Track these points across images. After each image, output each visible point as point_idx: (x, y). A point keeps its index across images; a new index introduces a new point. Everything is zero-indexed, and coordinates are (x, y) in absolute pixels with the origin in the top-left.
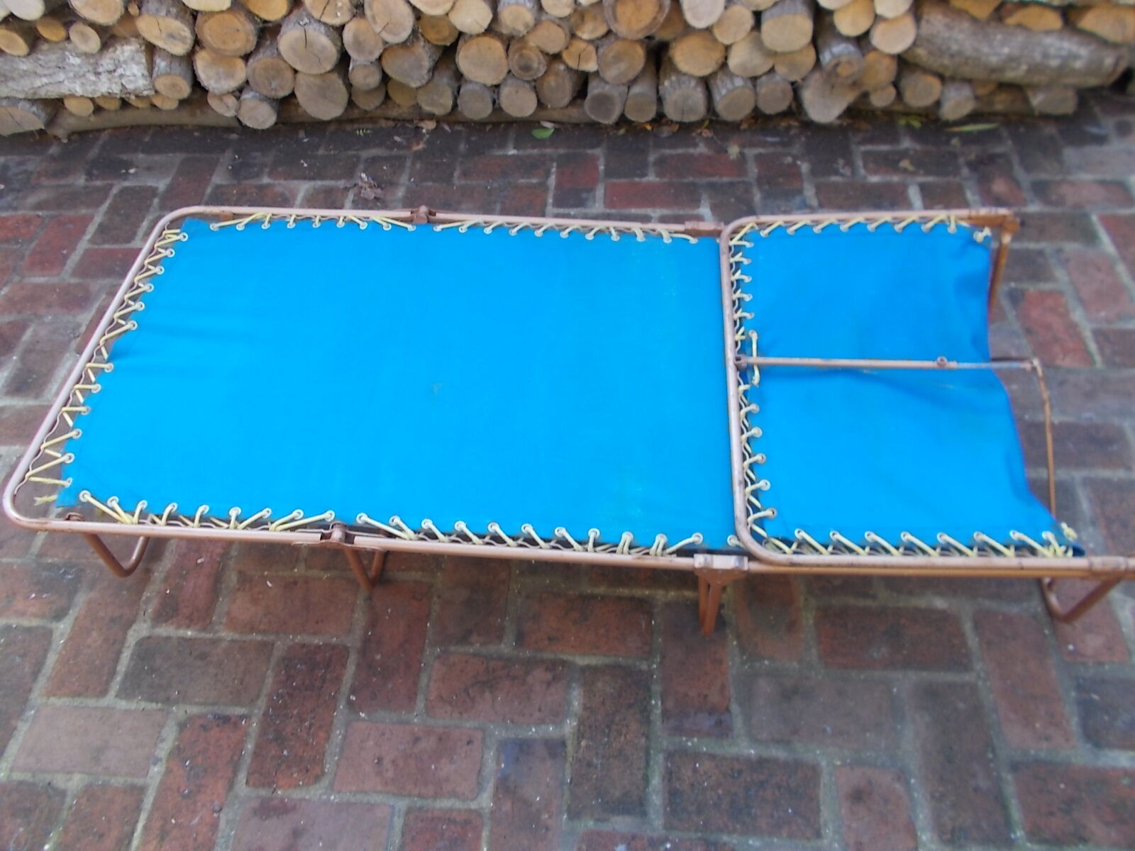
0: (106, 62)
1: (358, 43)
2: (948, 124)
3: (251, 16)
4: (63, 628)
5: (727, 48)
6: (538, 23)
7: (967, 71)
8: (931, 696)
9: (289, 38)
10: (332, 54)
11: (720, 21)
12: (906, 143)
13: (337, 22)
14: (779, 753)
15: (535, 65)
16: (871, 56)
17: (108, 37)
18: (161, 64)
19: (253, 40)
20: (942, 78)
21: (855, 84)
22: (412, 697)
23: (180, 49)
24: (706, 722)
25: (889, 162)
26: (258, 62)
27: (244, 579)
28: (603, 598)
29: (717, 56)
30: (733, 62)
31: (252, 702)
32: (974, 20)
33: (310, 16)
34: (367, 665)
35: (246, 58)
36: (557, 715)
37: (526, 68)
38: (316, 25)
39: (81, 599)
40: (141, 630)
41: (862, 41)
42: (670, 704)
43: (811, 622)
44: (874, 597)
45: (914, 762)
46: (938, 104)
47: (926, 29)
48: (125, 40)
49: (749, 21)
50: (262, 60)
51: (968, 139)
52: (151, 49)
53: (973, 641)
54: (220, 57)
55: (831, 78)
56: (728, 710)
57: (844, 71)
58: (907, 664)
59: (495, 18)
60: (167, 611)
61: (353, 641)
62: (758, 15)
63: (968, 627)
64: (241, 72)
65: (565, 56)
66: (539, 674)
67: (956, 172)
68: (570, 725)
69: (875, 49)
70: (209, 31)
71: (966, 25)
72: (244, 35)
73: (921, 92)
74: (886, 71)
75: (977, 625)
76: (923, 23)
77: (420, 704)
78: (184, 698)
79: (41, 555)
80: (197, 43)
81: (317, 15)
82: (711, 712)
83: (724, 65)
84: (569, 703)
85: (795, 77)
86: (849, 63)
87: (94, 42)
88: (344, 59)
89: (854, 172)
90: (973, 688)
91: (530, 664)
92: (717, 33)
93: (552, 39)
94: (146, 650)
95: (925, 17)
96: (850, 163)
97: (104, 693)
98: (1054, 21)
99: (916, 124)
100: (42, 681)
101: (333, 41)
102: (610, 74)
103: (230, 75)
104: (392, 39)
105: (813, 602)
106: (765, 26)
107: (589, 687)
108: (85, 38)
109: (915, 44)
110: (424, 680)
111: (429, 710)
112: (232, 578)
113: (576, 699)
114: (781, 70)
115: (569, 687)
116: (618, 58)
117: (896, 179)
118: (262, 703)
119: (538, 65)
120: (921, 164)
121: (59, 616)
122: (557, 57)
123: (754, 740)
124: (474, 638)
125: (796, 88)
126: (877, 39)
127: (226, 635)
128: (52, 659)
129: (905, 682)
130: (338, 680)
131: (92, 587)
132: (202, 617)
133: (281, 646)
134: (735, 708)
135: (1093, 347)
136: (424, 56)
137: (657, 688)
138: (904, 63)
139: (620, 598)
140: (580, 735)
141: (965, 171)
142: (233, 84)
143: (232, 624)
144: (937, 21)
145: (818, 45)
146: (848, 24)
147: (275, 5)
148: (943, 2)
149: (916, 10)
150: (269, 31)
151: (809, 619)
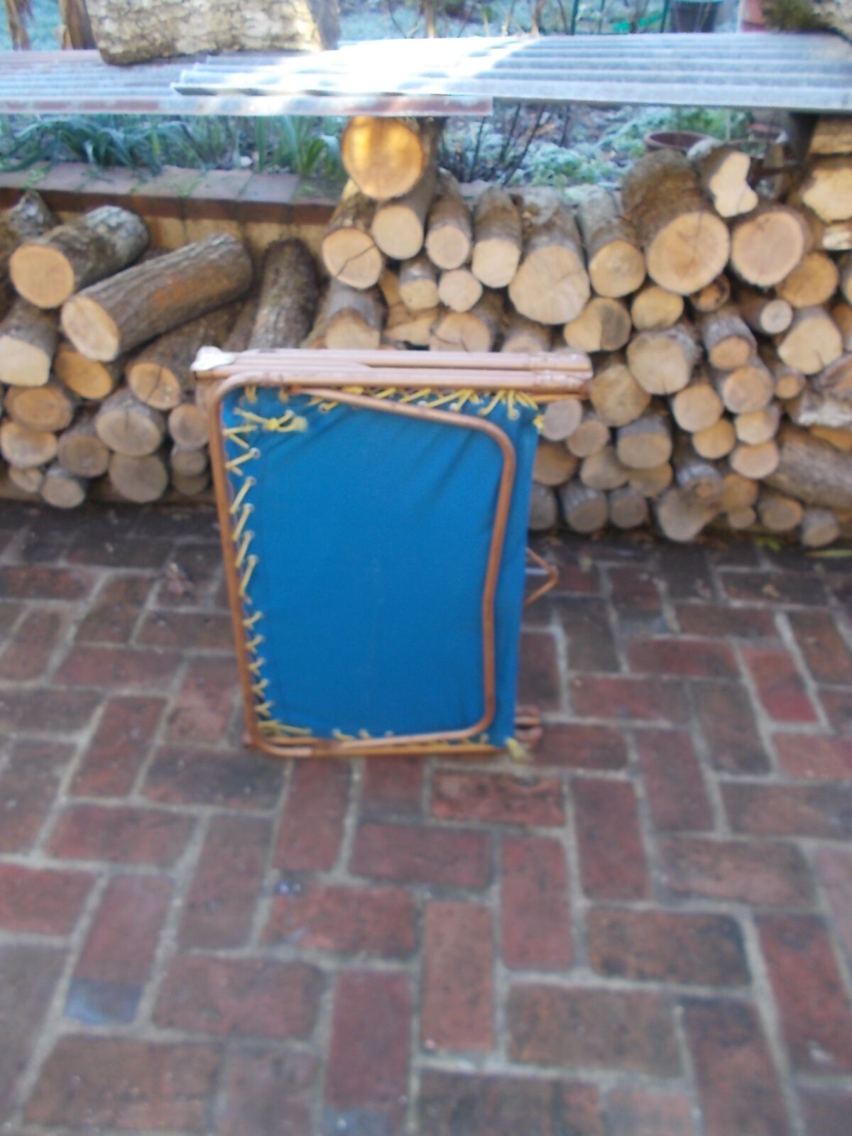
1: (185, 429)
2: (810, 549)
3: (69, 393)
5: (579, 462)
7: (829, 499)
9: (107, 420)
10: (154, 437)
11: (575, 436)
12: (766, 567)
13: (164, 405)
16: (730, 479)
19: (68, 417)
20: (803, 503)
21: (714, 506)
25: (752, 586)
26: (69, 439)
29: (568, 467)
30: (587, 473)
32: (836, 450)
33: (134, 398)
35: (58, 433)
38: (140, 408)
41: (722, 464)
46: (799, 529)
47: (788, 457)
49: (604, 436)
50: (75, 437)
51: (832, 565)
54: (31, 430)
55: (689, 498)
57: (704, 492)
62: (614, 432)
64: (51, 447)
67: (824, 602)
69: (734, 472)
70: (20, 406)
71: (828, 455)
72: (59, 409)
73: (782, 516)
74: (744, 494)
76: (786, 450)
80: (5, 416)
81: (142, 396)
83: (575, 477)
85: (651, 493)
86: (710, 485)
88: (167, 444)
89: (715, 596)
92: (571, 447)
95: (787, 444)
96: (709, 584)
99: (775, 546)
101: (158, 424)
103: (38, 449)
106: (622, 443)
109: (778, 470)
114: (636, 486)
117: (760, 605)
120: (787, 590)
125: (651, 505)
126: (738, 463)
138: (764, 487)
141: (833, 601)
142: (40, 459)
144: (798, 450)
145: (674, 463)
146: (708, 446)
147: (96, 386)
148: (805, 431)
149: (779, 440)
150: (85, 410)
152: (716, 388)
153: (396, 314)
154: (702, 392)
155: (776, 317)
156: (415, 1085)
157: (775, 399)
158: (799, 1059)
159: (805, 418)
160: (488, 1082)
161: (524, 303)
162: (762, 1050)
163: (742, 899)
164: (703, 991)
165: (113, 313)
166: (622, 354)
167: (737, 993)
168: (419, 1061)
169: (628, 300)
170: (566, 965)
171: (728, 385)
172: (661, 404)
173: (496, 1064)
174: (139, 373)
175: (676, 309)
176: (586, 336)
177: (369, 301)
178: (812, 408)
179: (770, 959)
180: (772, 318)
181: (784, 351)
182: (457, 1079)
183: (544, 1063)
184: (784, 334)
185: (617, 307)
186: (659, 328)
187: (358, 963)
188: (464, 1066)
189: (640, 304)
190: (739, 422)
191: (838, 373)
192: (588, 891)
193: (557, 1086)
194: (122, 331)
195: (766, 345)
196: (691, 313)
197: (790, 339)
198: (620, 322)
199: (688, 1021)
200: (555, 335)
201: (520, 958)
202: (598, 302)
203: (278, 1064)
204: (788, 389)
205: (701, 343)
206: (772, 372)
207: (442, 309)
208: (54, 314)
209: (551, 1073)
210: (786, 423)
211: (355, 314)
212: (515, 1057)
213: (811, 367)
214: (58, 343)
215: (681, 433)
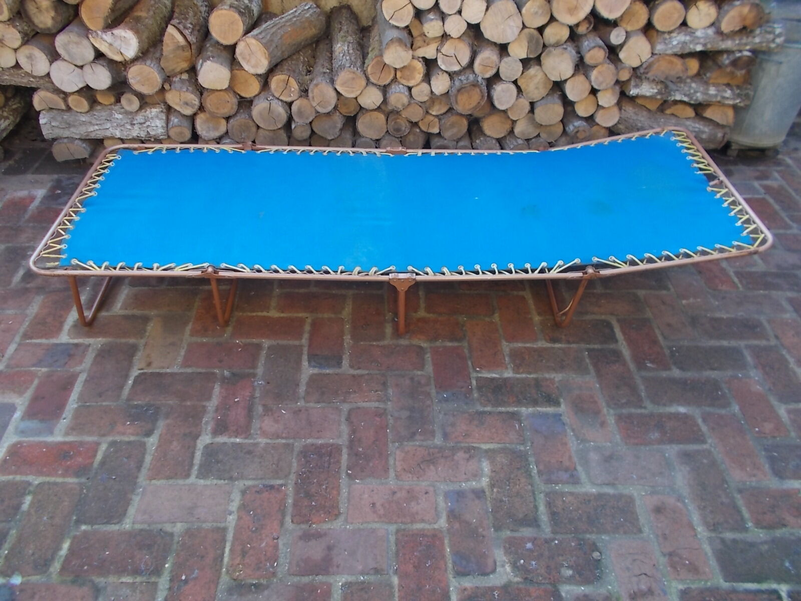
0: (139, 118)
1: (300, 113)
3: (236, 94)
4: (152, 441)
5: (514, 122)
6: (409, 104)
8: (687, 457)
9: (259, 107)
10: (284, 117)
11: (512, 107)
13: (289, 100)
14: (610, 491)
15: (403, 128)
16: (595, 128)
17: (144, 101)
18: (175, 120)
19: (235, 107)
22: (386, 470)
23: (188, 111)
24: (565, 476)
26: (235, 122)
27: (267, 410)
28: (490, 413)
29: (508, 127)
30: (517, 130)
31: (287, 476)
32: (649, 110)
33: (274, 96)
34: (354, 454)
35: (228, 119)
36: (476, 475)
37: (398, 130)
38: (276, 101)
39: (161, 424)
40: (205, 439)
41: (590, 119)
42: (541, 467)
43: (613, 422)
44: (645, 408)
45: (685, 492)
47: (624, 114)
48: (154, 105)
49: (528, 108)
50: (241, 118)
52: (169, 109)
53: (704, 428)
54: (214, 117)
55: (572, 141)
56: (575, 469)
57: (581, 136)
58: (671, 441)
59: (385, 101)
60: (221, 428)
61: (343, 440)
62: (532, 104)
63: (700, 421)
64: (223, 128)
65: (420, 124)
66: (460, 455)
68: (485, 482)
69: (598, 124)
70: (210, 102)
71: (645, 113)
72: (230, 104)
75: (704, 420)
76: (623, 111)
77: (392, 474)
78: (242, 477)
79: (128, 400)
80: (201, 108)
81: (277, 95)
82: (566, 470)
83: (512, 132)
84: (482, 470)
85: (551, 140)
86: (584, 131)
87: (136, 103)
88: (290, 119)
90: (710, 452)
91: (454, 450)
92: (509, 113)
93: (415, 114)
94: (211, 452)
95: (624, 107)
97: (188, 476)
98: (690, 112)
100: (144, 472)
101: (285, 111)
102: (447, 134)
103: (216, 129)
104: (322, 110)
105: (612, 411)
106: (536, 111)
107: (492, 461)
108: (130, 102)
109: (618, 122)
110: (391, 462)
111: (397, 477)
112: (260, 409)
113: (486, 467)
114: (544, 135)
115: (480, 461)
116: (452, 126)
118: (293, 477)
119: (405, 127)
121: (149, 434)
122: (415, 124)
123: (594, 484)
124: (418, 437)
126: (598, 119)
127: (262, 441)
128: (148, 459)
129: (672, 450)
130: (339, 462)
131: (167, 416)
132: (244, 430)
133: (298, 445)
134: (579, 468)
135: (736, 280)
136: (338, 120)
137: (532, 459)
138: (612, 133)
139: (500, 413)
140: (492, 486)
142: (217, 134)
143: (264, 434)
144: (630, 111)
145: (564, 122)
146: (582, 110)
147: (252, 89)
148: (633, 99)
149: (619, 104)
150: (245, 104)
151: (611, 420)
152: (587, 77)
153: (418, 42)
154: (580, 78)
155: (618, 36)
156: (474, 382)
157: (617, 82)
158: (641, 366)
159: (633, 92)
160: (506, 380)
161: (489, 32)
162: (624, 364)
163: (612, 314)
164: (596, 346)
165: (266, 46)
166: (538, 60)
167: (612, 346)
168: (474, 375)
169: (541, 30)
170: (536, 340)
171: (594, 74)
172: (558, 87)
173: (508, 374)
174: (276, 82)
175: (566, 33)
176: (519, 51)
177: (405, 34)
178: (637, 86)
179: (624, 333)
180: (616, 37)
181: (622, 55)
182: (493, 379)
183: (530, 373)
184: (621, 46)
185: (536, 33)
186: (557, 45)
187: (438, 343)
188: (494, 375)
189: (548, 31)
190: (599, 95)
191: (650, 66)
192: (539, 314)
193: (536, 380)
194: (271, 56)
195: (613, 52)
196: (574, 36)
197: (625, 48)
198: (537, 42)
199: (590, 356)
200: (503, 49)
201: (511, 339)
202: (526, 30)
203: (412, 379)
204: (625, 76)
205: (578, 52)
206: (617, 68)
207: (445, 37)
208: (232, 48)
209: (533, 376)
210: (624, 97)
211: (400, 41)
212: (516, 369)
213: (636, 64)
214: (233, 63)
215: (568, 104)
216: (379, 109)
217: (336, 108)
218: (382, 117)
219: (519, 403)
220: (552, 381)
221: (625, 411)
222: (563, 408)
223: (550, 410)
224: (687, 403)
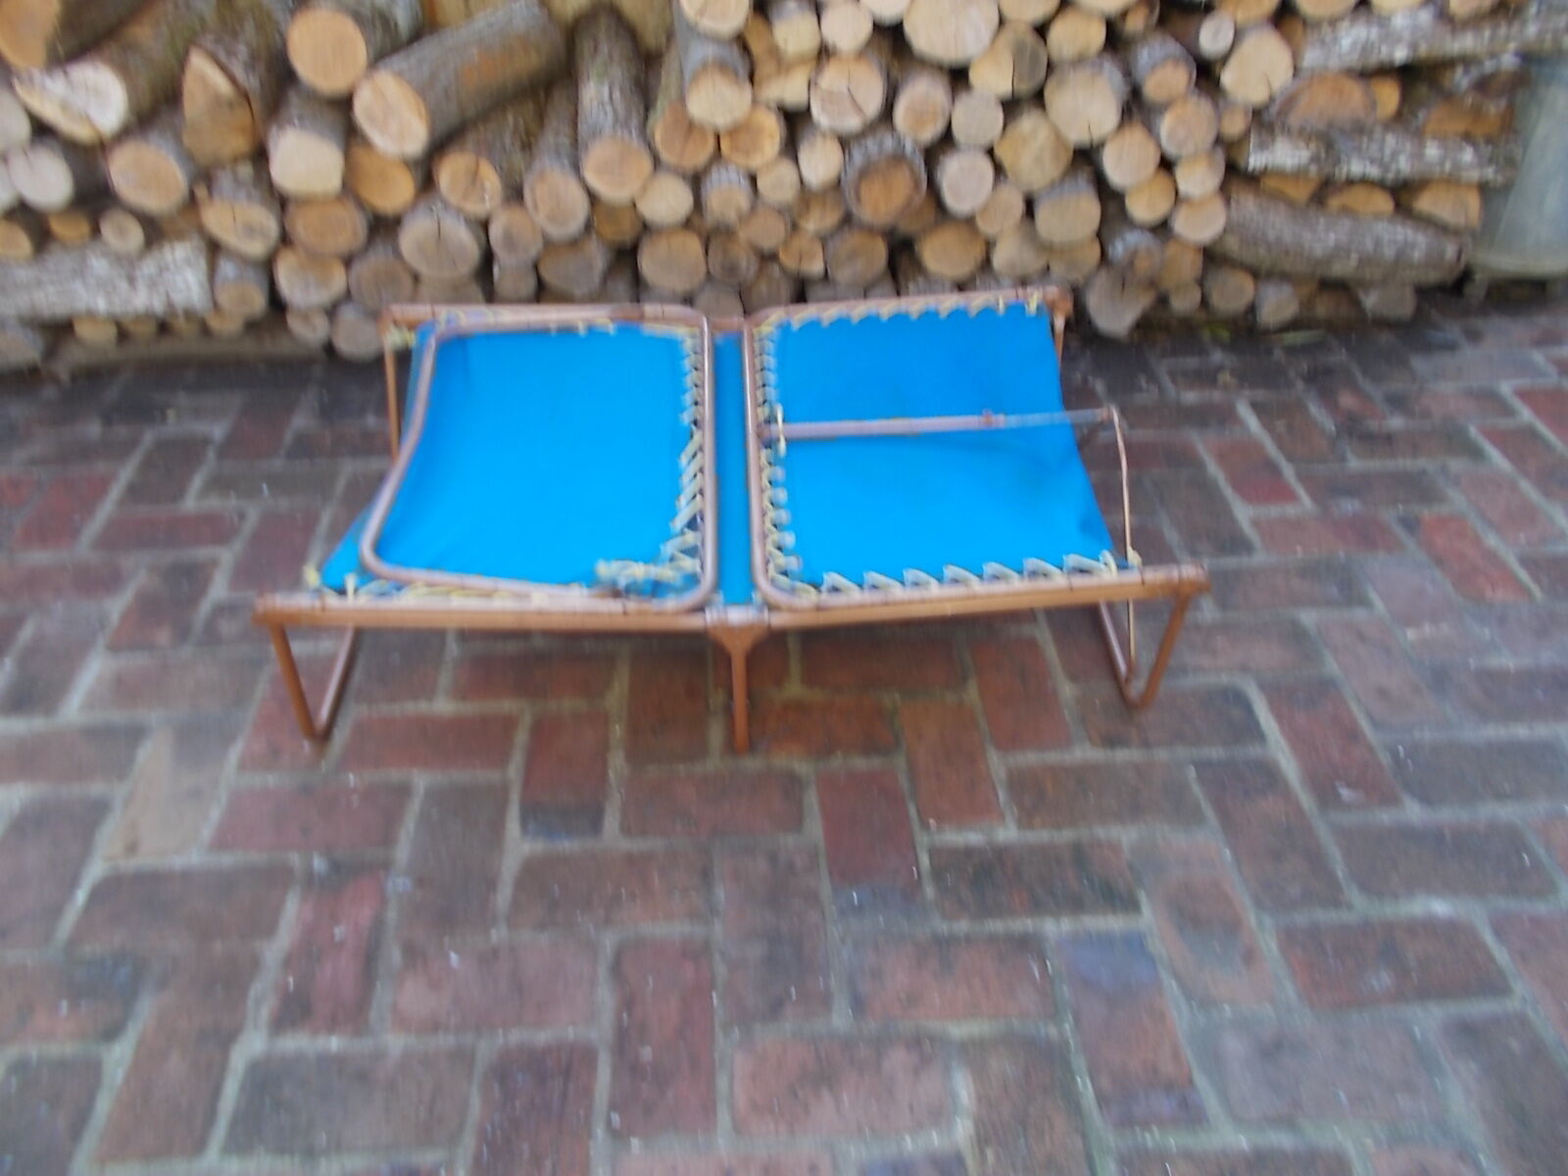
0: (148, 267)
1: (509, 240)
2: (1267, 332)
3: (360, 204)
4: (118, 1057)
5: (989, 246)
6: (753, 208)
7: (1287, 265)
8: (1469, 1035)
9: (413, 236)
10: (473, 251)
11: (985, 208)
12: (1217, 356)
13: (482, 211)
14: (1282, 1140)
15: (744, 264)
16: (1172, 249)
17: (155, 231)
18: (227, 269)
19: (361, 235)
20: (1256, 274)
21: (1152, 284)
22: (708, 1109)
23: (256, 248)
24: (1164, 1105)
25: (1206, 378)
26: (364, 269)
27: (413, 954)
28: (968, 937)
29: (976, 252)
30: (999, 260)
31: (453, 1140)
32: (1291, 204)
33: (446, 205)
34: (628, 1065)
35: (348, 262)
36: (940, 1114)
37: (731, 269)
38: (453, 216)
39: (147, 1008)
40: (252, 1045)
41: (1162, 229)
42: (1105, 1082)
43: (1274, 948)
44: (1349, 907)
45: (1477, 1133)
46: (1252, 309)
47: (1234, 213)
48: (180, 236)
49: (1019, 207)
50: (377, 259)
51: (1291, 351)
52: (214, 249)
53: (1501, 955)
54: (315, 260)
55: (1123, 277)
56: (1191, 1081)
57: (1143, 265)
58: (1427, 992)
59: (698, 204)
60: (294, 1011)
61: (600, 1032)
62: (1030, 202)
63: (1488, 938)
64: (338, 280)
65: (782, 256)
66: (898, 1059)
67: (1290, 385)
68: (963, 1130)
69: (1179, 239)
70: (303, 226)
71: (1282, 207)
72: (350, 228)
73: (1232, 293)
74: (1188, 265)
75: (1498, 933)
76: (1233, 204)
77: (724, 1119)
78: (337, 1147)
79: (71, 943)
80: (285, 239)
81: (454, 199)
82: (1169, 1087)
83: (986, 264)
84: (954, 1097)
85: (1077, 276)
86: (1148, 256)
87: (136, 235)
88: (488, 258)
89: (1161, 389)
90: (1523, 1020)
91: (880, 1044)
92: (980, 223)
93: (768, 232)
94: (264, 1079)
95: (1234, 196)
96: (1153, 378)
97: (199, 1146)
98: (1383, 203)
99: (1225, 335)
100: (90, 1142)
101: (477, 238)
102: (843, 275)
103: (322, 283)
104: (557, 232)
105: (1268, 920)
106: (1042, 213)
107: (979, 1073)
108: (122, 232)
109: (1226, 230)
110: (722, 1083)
111: (739, 1128)
112: (394, 955)
113: (964, 1088)
114: (1058, 269)
115: (947, 1071)
116: (853, 255)
117: (1217, 396)
118: (469, 1142)
119: (747, 265)
120: (1244, 378)
121: (111, 1033)
122: (768, 258)
123: (1239, 1121)
124: (788, 1010)
125: (1077, 295)
126: (1181, 225)
127: (395, 1043)
128: (103, 1105)
129: (1429, 1019)
130: (587, 1092)
131: (162, 984)
132: (353, 1015)
133: (487, 1049)
134: (1201, 1080)
135: (1524, 575)
136: (597, 257)
137: (1079, 1063)
138: (1212, 257)
139: (992, 939)
140: (982, 1140)
141: (1300, 385)
142: (325, 297)
143: (402, 1023)
144: (1248, 204)
145: (1102, 236)
146: (1143, 208)
147: (396, 192)
148: (1253, 179)
149: (1224, 189)
150: (383, 227)
151: (1269, 945)
152: (1151, 129)
153: (764, 68)
154: (1136, 136)
155: (1216, 34)
156: (925, 861)
157: (1219, 141)
158: (1326, 796)
159: (1255, 160)
160: (1002, 850)
161: (923, 38)
162: (1286, 793)
163: (1245, 669)
164: (1216, 753)
165: (422, 91)
166: (1038, 98)
167: (1253, 751)
168: (922, 840)
169: (1042, 30)
170: (1066, 743)
171: (1166, 125)
172: (1086, 158)
173: (1008, 833)
174: (450, 171)
175: (1098, 35)
176: (994, 79)
177: (734, 55)
178: (1262, 146)
179: (1279, 717)
180: (1212, 37)
181: (1228, 78)
182: (969, 852)
183: (1058, 827)
184: (1225, 58)
185: (1031, 39)
186: (1079, 61)
187: (837, 762)
188: (973, 838)
189: (1058, 33)
190: (1181, 173)
191: (1290, 101)
192: (1073, 678)
193: (1076, 845)
194: (433, 116)
195: (1206, 74)
196: (1115, 39)
197: (1233, 63)
198: (1034, 58)
199: (1201, 779)
200: (958, 77)
201: (1010, 742)
202: (1007, 36)
203: (773, 858)
204: (1235, 125)
205: (1128, 73)
206: (1216, 105)
207: (824, 53)
208: (344, 104)
209: (1067, 836)
210: (1235, 175)
211: (722, 66)
212: (1026, 820)
213: (1257, 95)
214: (350, 135)
215: (1110, 197)
216: (687, 224)
217: (588, 227)
218: (693, 245)
219: (1036, 907)
220: (1115, 847)
221: (1301, 919)
222: (1149, 918)
223: (1113, 923)
224: (1449, 888)
